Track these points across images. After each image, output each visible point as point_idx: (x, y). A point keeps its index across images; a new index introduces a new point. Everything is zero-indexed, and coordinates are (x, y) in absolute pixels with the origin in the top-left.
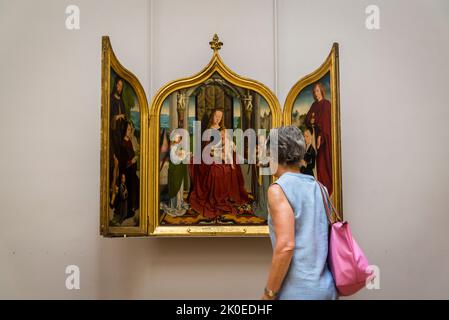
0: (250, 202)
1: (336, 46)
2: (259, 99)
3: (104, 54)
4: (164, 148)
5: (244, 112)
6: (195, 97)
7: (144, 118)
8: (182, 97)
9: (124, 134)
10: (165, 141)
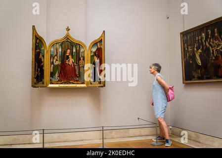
0: (78, 77)
1: (104, 31)
2: (81, 47)
3: (33, 31)
4: (52, 61)
5: (76, 50)
6: (61, 45)
7: (46, 51)
8: (57, 45)
9: (39, 56)
10: (52, 58)
